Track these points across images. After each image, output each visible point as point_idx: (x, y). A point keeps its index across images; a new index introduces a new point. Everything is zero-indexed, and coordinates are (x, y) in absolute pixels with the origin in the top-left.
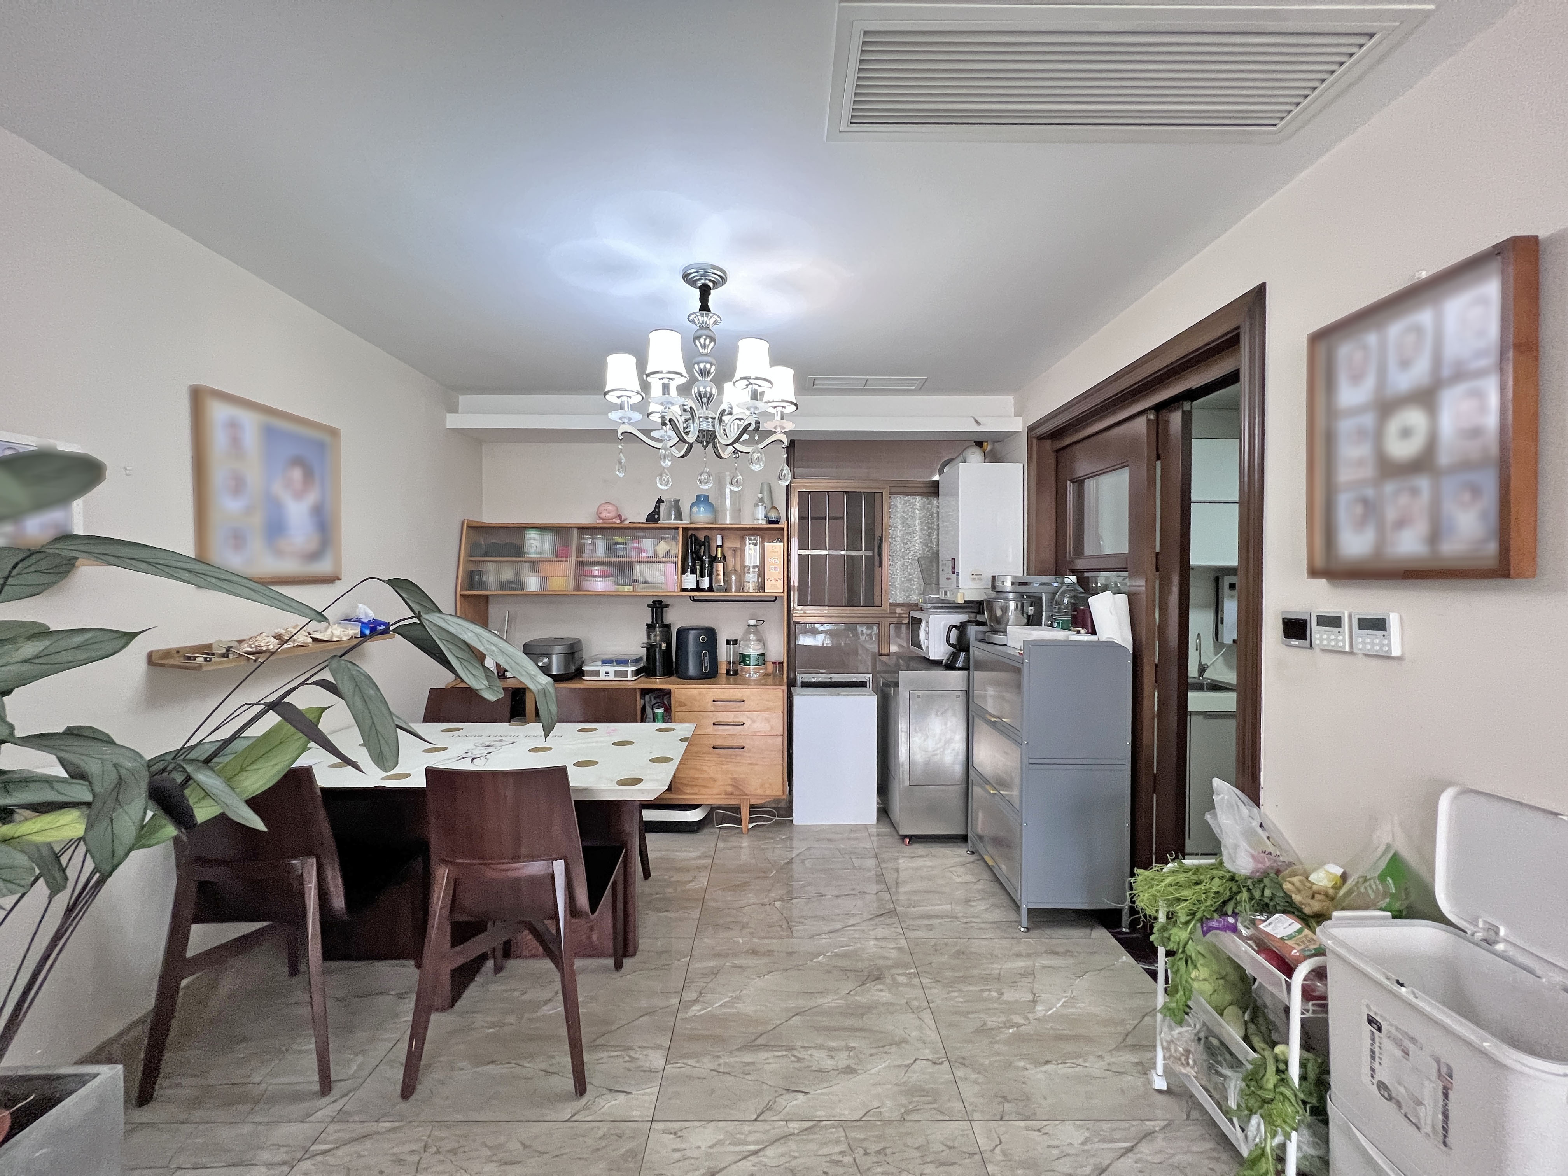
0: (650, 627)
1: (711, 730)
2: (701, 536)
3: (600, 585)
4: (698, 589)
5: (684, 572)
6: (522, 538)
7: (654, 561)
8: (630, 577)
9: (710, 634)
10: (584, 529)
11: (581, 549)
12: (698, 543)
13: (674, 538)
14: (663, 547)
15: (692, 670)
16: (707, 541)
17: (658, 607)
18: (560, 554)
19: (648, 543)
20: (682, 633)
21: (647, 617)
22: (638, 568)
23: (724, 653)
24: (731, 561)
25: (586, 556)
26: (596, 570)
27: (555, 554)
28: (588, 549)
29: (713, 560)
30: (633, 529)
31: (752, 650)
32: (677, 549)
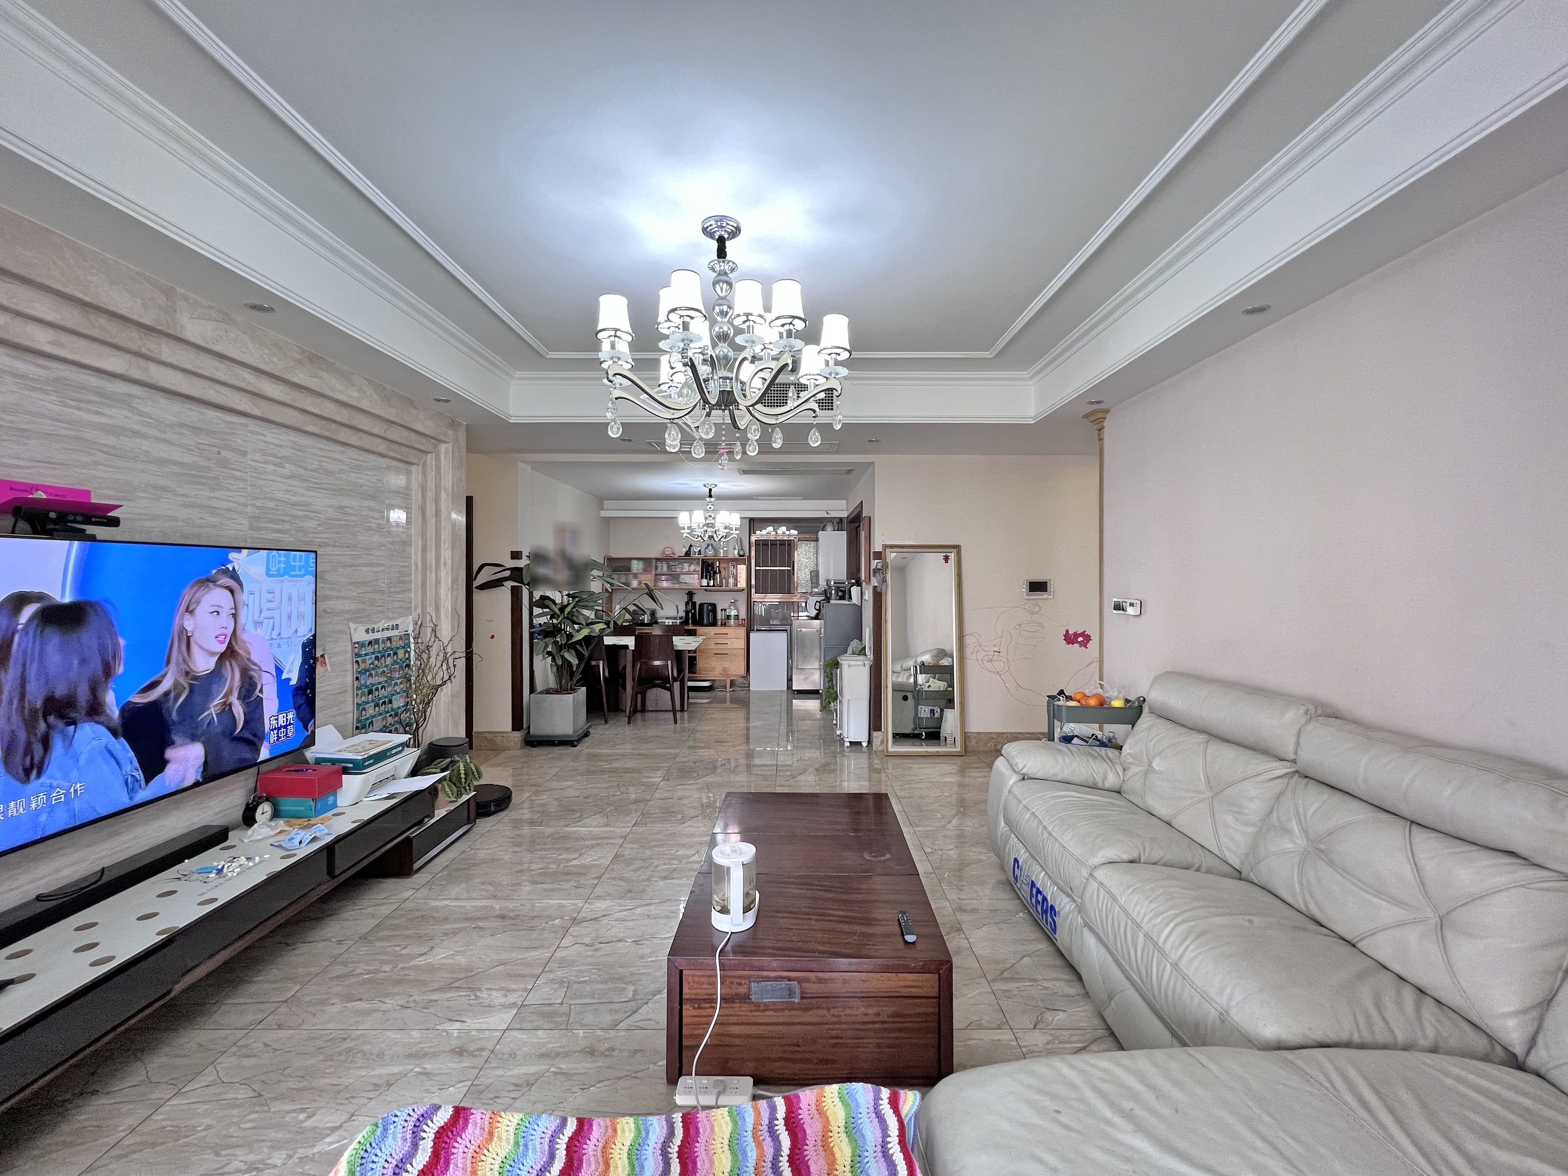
0: (687, 603)
1: (714, 646)
2: (710, 562)
3: (665, 584)
4: (708, 586)
5: (702, 578)
6: (630, 563)
7: (689, 573)
8: (678, 580)
9: (714, 606)
10: (657, 559)
11: (656, 568)
12: (709, 565)
13: (698, 563)
14: (692, 568)
15: (705, 622)
16: (712, 565)
17: (690, 594)
18: (646, 570)
19: (686, 565)
20: (701, 605)
21: (685, 598)
22: (682, 576)
23: (720, 615)
24: (723, 572)
25: (659, 572)
26: (663, 578)
27: (644, 570)
28: (659, 568)
29: (715, 573)
30: (680, 560)
31: (733, 613)
32: (699, 568)
